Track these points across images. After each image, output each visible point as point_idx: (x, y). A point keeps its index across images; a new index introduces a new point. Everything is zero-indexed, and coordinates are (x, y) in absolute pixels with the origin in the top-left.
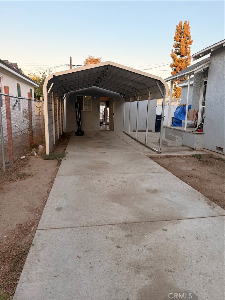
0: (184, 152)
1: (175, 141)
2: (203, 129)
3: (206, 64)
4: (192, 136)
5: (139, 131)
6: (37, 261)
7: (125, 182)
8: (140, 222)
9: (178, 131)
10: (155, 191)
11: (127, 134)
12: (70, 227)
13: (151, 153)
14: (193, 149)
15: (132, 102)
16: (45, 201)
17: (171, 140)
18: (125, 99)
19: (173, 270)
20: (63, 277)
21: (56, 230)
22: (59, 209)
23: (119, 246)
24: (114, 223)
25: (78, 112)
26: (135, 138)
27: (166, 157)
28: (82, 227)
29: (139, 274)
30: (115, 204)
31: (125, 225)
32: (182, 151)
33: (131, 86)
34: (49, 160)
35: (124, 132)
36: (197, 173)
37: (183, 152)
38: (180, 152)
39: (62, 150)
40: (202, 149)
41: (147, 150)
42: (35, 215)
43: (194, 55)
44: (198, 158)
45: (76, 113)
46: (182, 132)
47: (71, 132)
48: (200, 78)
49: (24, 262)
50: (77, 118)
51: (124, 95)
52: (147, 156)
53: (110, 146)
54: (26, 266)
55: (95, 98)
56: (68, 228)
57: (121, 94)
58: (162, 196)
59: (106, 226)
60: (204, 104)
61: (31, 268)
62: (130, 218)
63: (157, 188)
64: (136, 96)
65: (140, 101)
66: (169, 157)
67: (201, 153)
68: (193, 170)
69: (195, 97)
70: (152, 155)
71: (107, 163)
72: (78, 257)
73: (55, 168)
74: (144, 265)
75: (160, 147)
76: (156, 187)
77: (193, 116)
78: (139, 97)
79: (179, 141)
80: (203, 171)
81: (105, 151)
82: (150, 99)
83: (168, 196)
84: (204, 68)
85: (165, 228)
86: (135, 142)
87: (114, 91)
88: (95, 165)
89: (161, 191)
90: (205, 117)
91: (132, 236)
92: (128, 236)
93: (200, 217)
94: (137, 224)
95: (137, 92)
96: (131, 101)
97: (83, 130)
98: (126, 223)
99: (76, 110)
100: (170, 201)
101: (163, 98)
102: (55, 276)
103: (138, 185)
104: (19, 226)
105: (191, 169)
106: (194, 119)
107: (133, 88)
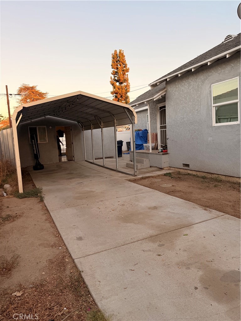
0: (156, 172)
1: (143, 163)
2: (167, 150)
3: (163, 91)
4: (158, 156)
5: (106, 158)
6: (98, 283)
7: (123, 205)
8: (162, 234)
9: (144, 154)
10: (155, 208)
11: (91, 163)
12: (104, 251)
13: (127, 177)
14: (162, 169)
15: (94, 130)
16: (57, 235)
17: (139, 163)
18: (83, 128)
19: (213, 260)
20: (132, 287)
21: (93, 256)
22: (80, 239)
23: (159, 254)
24: (141, 239)
25: (35, 144)
26: (102, 165)
27: (142, 179)
28: (115, 248)
29: (190, 269)
30: (128, 224)
31: (152, 238)
32: (152, 171)
33: (94, 114)
34: (26, 199)
35: (86, 161)
36: (178, 188)
37: (154, 172)
38: (152, 173)
39: (31, 187)
40: (169, 168)
41: (120, 174)
42: (58, 249)
43: (152, 84)
44: (169, 176)
45: (33, 145)
46: (148, 155)
47: (26, 168)
48: (155, 104)
49: (86, 287)
50: (34, 150)
51: (82, 124)
52: (126, 180)
53: (81, 176)
54: (91, 289)
55: (51, 127)
56: (103, 251)
57: (78, 122)
58: (165, 211)
59: (136, 243)
60: (163, 127)
61: (98, 289)
62: (152, 232)
63: (155, 205)
64: (99, 123)
65: (103, 128)
66: (145, 179)
67: (170, 171)
68: (173, 186)
69: (152, 122)
70: (129, 178)
71: (92, 191)
72: (131, 270)
73: (40, 205)
74: (189, 262)
75: (136, 170)
76: (153, 204)
77: (153, 139)
78: (102, 124)
79: (146, 163)
80: (181, 186)
81: (82, 181)
82: (116, 126)
83: (169, 210)
84: (162, 95)
85: (185, 233)
86: (104, 169)
87: (71, 119)
88: (81, 195)
89: (161, 207)
90: (167, 139)
91: (164, 245)
92: (160, 246)
93: (205, 220)
94: (160, 235)
95: (100, 119)
96: (92, 128)
97: (42, 164)
98: (151, 237)
99: (32, 142)
100: (174, 213)
101: (132, 124)
102: (125, 289)
103: (137, 206)
104: (51, 262)
105: (171, 185)
106: (155, 142)
107: (95, 116)
